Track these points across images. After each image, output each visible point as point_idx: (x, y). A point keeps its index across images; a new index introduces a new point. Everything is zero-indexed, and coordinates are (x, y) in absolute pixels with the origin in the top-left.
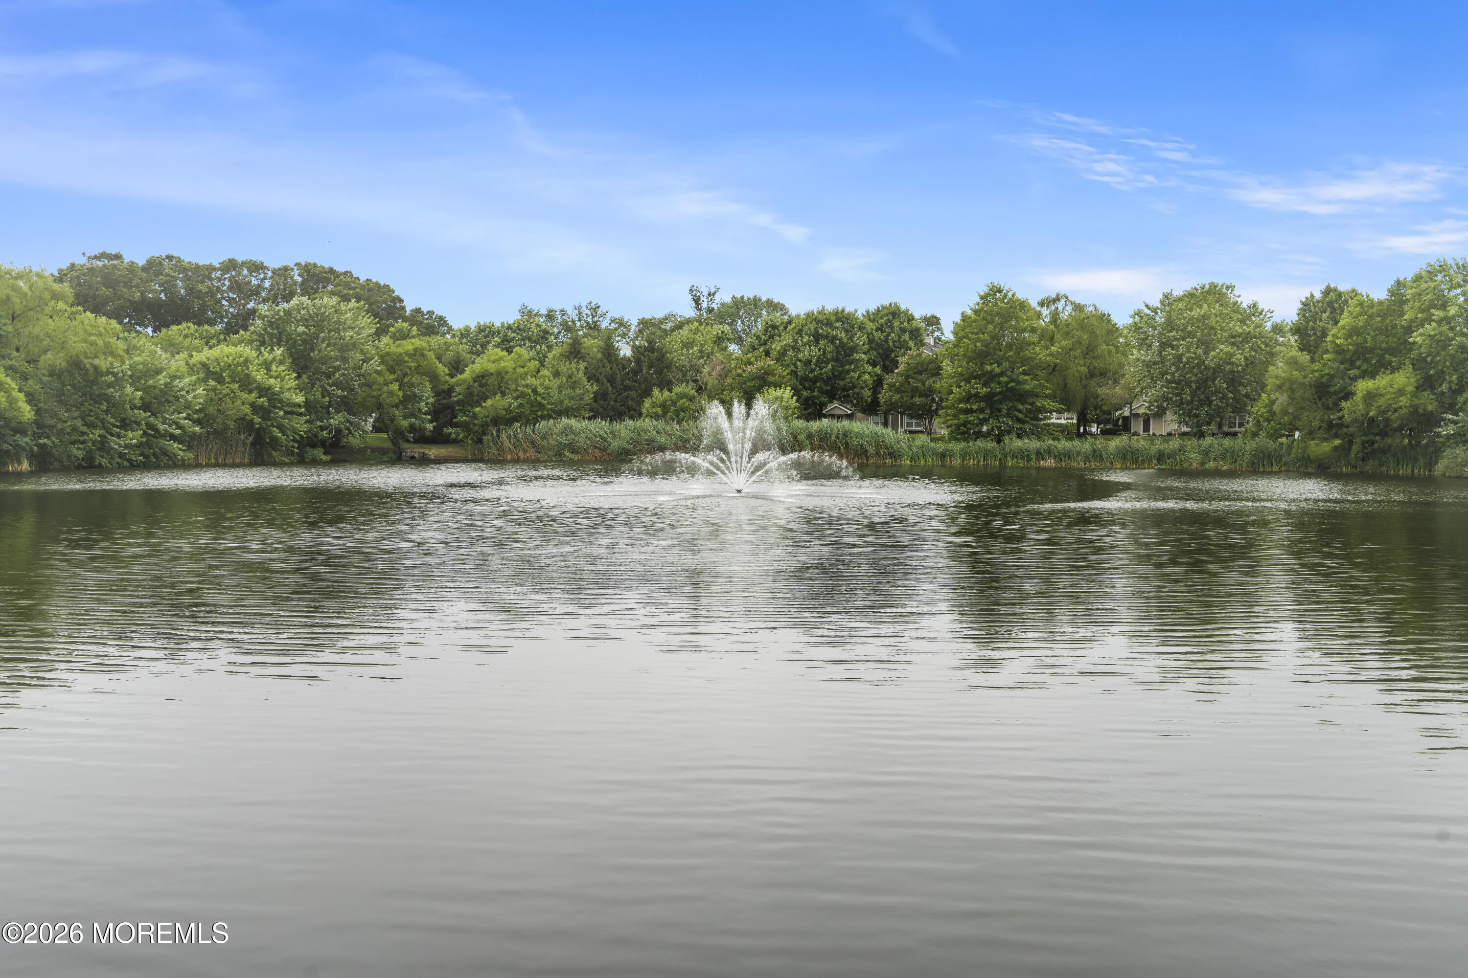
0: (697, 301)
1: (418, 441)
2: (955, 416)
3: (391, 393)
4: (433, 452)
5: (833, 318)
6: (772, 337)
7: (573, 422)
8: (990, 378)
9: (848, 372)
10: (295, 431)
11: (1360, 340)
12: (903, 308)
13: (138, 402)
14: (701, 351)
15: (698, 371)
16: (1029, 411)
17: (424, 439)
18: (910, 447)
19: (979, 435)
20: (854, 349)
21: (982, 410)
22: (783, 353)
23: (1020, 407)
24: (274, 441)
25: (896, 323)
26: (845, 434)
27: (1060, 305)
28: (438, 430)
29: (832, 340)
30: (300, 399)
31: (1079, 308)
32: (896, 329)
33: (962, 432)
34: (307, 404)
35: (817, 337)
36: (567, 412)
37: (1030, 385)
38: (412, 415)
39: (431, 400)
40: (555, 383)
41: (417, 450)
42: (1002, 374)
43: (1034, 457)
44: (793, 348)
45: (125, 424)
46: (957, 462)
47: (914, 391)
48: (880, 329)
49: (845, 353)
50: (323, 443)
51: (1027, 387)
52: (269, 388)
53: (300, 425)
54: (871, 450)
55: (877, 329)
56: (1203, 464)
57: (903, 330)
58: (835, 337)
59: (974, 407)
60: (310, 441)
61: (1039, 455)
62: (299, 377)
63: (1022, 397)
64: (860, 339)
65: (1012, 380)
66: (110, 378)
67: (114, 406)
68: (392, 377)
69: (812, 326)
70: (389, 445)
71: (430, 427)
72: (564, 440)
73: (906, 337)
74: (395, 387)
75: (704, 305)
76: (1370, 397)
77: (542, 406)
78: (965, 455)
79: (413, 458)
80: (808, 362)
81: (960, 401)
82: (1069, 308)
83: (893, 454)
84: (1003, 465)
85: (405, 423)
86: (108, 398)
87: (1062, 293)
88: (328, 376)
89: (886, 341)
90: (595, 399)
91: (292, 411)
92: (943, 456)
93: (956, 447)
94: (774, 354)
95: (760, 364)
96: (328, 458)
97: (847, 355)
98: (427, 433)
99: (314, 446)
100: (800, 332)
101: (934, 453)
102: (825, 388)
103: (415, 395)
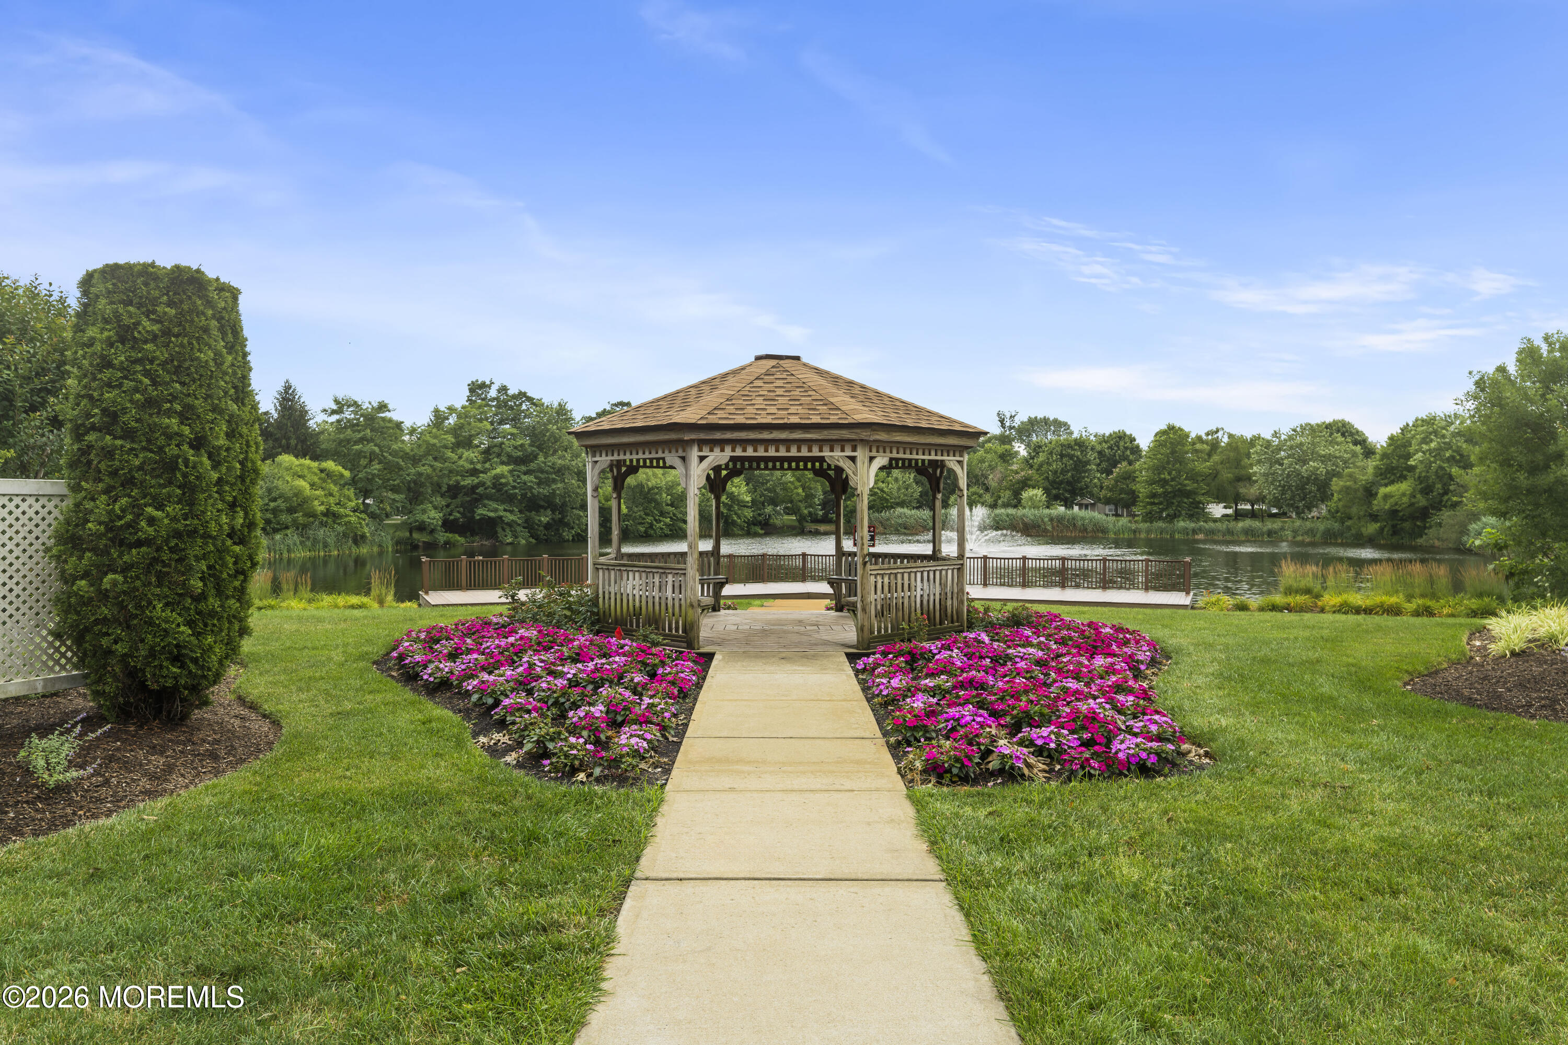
0: (1002, 422)
1: (812, 522)
2: (1145, 507)
3: (798, 494)
4: (822, 528)
5: (1073, 443)
6: (1038, 453)
7: (905, 510)
8: (1164, 482)
9: (1084, 478)
10: (745, 517)
11: (1388, 462)
12: (1128, 433)
13: (669, 502)
14: (990, 466)
15: (986, 478)
16: (1192, 503)
17: (816, 521)
18: (1114, 526)
19: (1160, 518)
20: (1088, 462)
21: (1161, 503)
22: (1041, 466)
23: (1186, 500)
24: (734, 522)
25: (1122, 443)
26: (1074, 519)
27: (1220, 434)
28: (825, 515)
29: (1071, 457)
30: (749, 499)
31: (1231, 436)
32: (1121, 448)
33: (1150, 517)
34: (753, 501)
35: (1062, 456)
36: (902, 504)
37: (1190, 486)
38: (810, 506)
39: (822, 497)
40: (895, 486)
41: (813, 527)
42: (1173, 480)
43: (1191, 533)
44: (1047, 463)
45: (662, 514)
46: (1143, 536)
47: (1122, 491)
48: (1111, 448)
49: (1080, 466)
50: (760, 522)
51: (1188, 488)
52: (732, 493)
53: (749, 513)
54: (1090, 529)
55: (1108, 448)
56: (1294, 537)
57: (1126, 448)
58: (1073, 455)
59: (1156, 501)
60: (755, 522)
61: (1194, 531)
62: (747, 484)
63: (1188, 494)
64: (1092, 456)
65: (1180, 484)
66: (656, 490)
67: (658, 504)
68: (799, 484)
69: (1059, 449)
70: (796, 524)
71: (821, 513)
72: (900, 521)
73: (1128, 453)
74: (800, 490)
75: (1008, 424)
76: (1386, 497)
77: (887, 500)
78: (1148, 531)
79: (810, 532)
80: (1055, 472)
81: (1147, 497)
82: (1226, 437)
83: (1104, 531)
84: (1172, 536)
85: (806, 512)
86: (655, 501)
87: (1220, 427)
88: (763, 484)
89: (1115, 455)
90: (921, 496)
91: (743, 504)
92: (1135, 532)
93: (1144, 526)
94: (1036, 467)
95: (1023, 473)
96: (763, 532)
97: (1084, 466)
98: (819, 517)
99: (755, 525)
100: (1051, 453)
101: (1130, 530)
102: (1068, 488)
103: (812, 494)
